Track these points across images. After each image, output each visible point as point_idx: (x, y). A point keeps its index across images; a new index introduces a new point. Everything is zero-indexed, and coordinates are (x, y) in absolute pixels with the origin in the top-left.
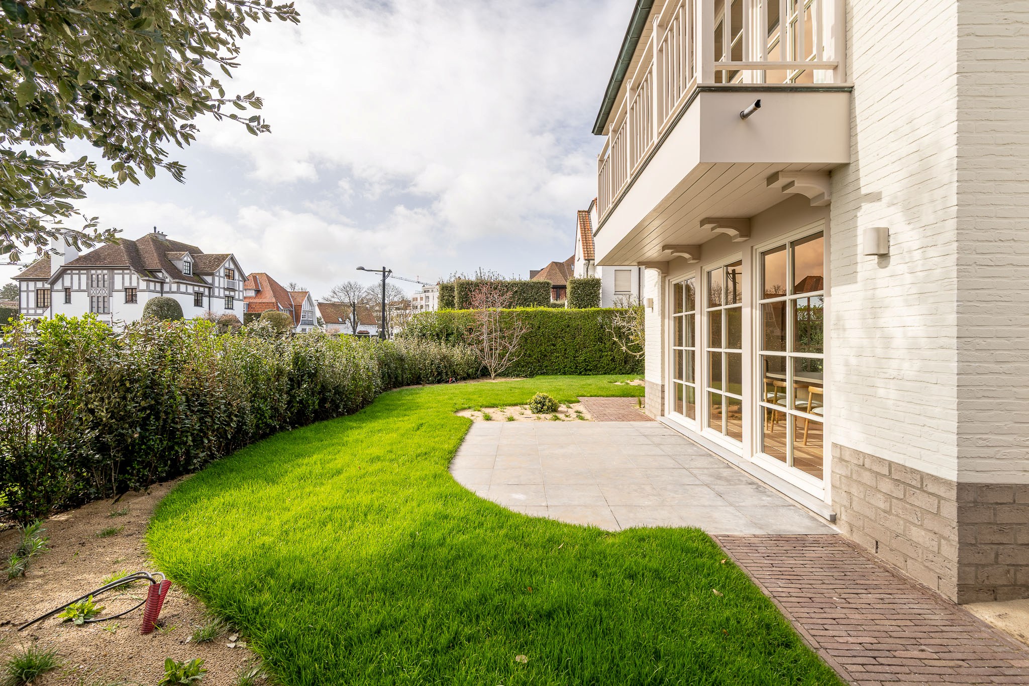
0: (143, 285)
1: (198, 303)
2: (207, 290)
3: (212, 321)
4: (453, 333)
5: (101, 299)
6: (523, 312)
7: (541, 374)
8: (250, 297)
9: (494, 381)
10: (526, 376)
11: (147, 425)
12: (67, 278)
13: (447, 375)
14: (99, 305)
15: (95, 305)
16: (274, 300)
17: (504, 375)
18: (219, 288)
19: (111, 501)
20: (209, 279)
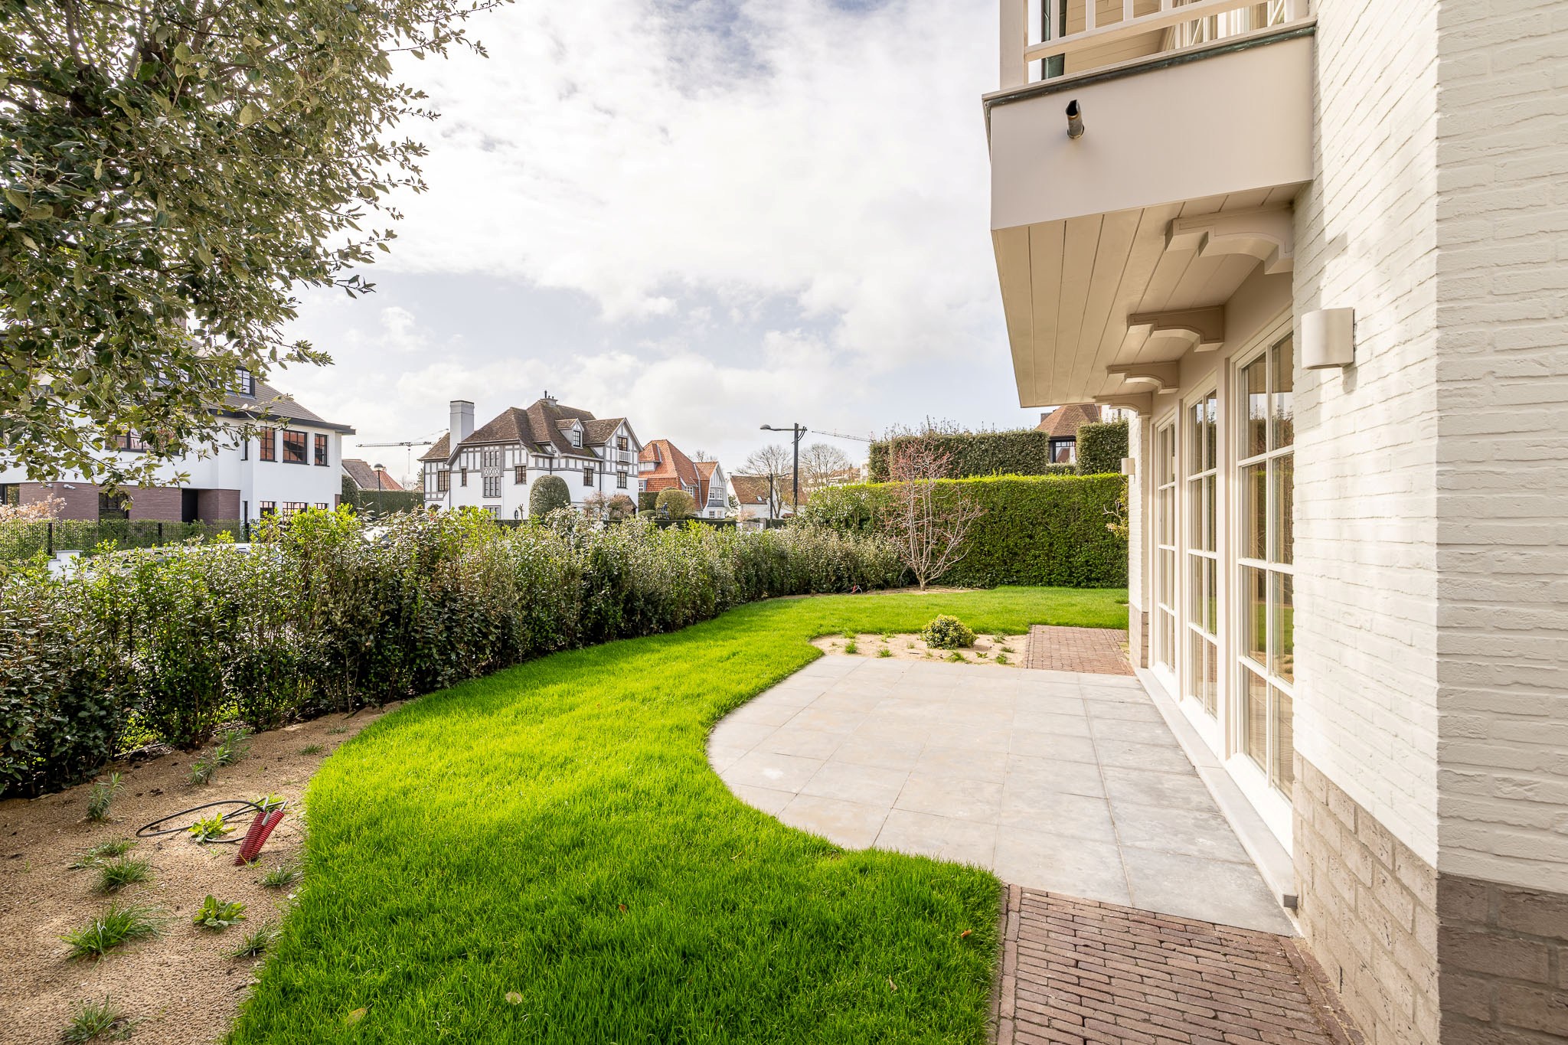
0: (532, 462)
1: (588, 482)
2: (597, 464)
3: (601, 504)
4: (869, 519)
5: (493, 480)
6: (976, 485)
7: (1009, 583)
8: (649, 472)
9: (925, 593)
10: (983, 587)
11: (386, 633)
12: (463, 456)
13: (850, 580)
14: (492, 488)
15: (488, 486)
16: (675, 475)
17: (947, 580)
18: (611, 461)
20: (599, 451)
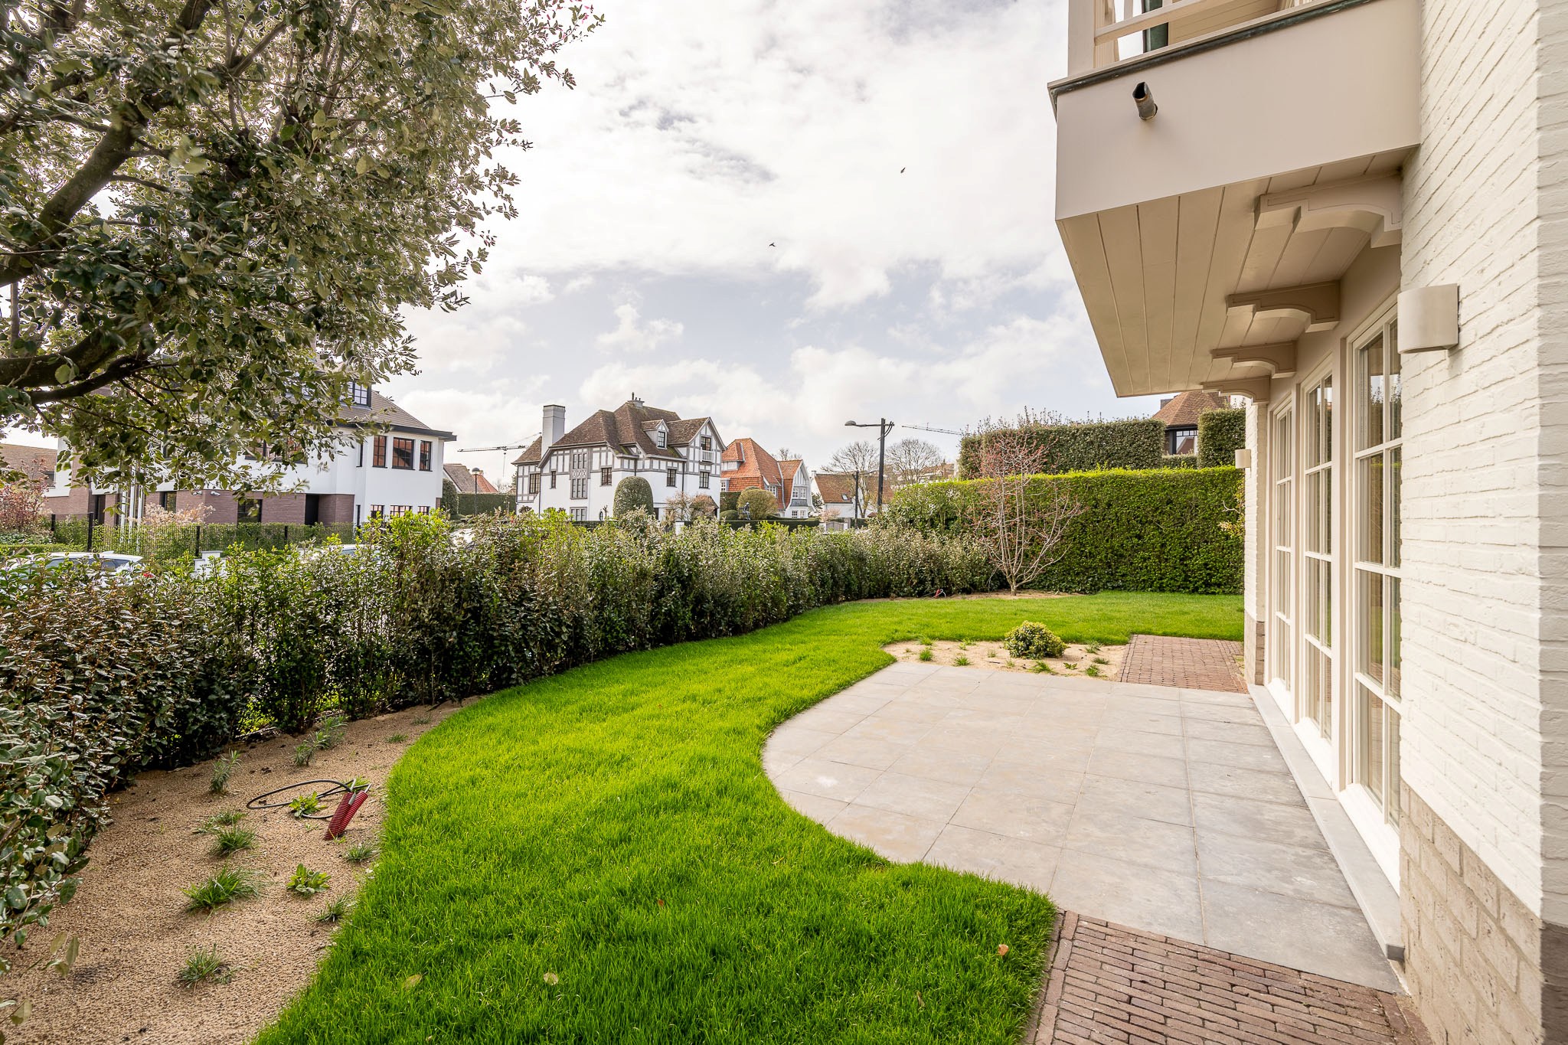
0: (617, 464)
1: (671, 482)
2: (681, 465)
3: (683, 504)
4: (956, 518)
5: (580, 482)
6: (1077, 480)
7: (1114, 588)
8: (732, 472)
9: (1016, 598)
10: (1083, 592)
12: (554, 459)
13: (933, 584)
14: (579, 490)
15: (575, 489)
16: (758, 474)
17: (1042, 584)
18: (694, 461)
19: (430, 707)
20: (683, 451)
